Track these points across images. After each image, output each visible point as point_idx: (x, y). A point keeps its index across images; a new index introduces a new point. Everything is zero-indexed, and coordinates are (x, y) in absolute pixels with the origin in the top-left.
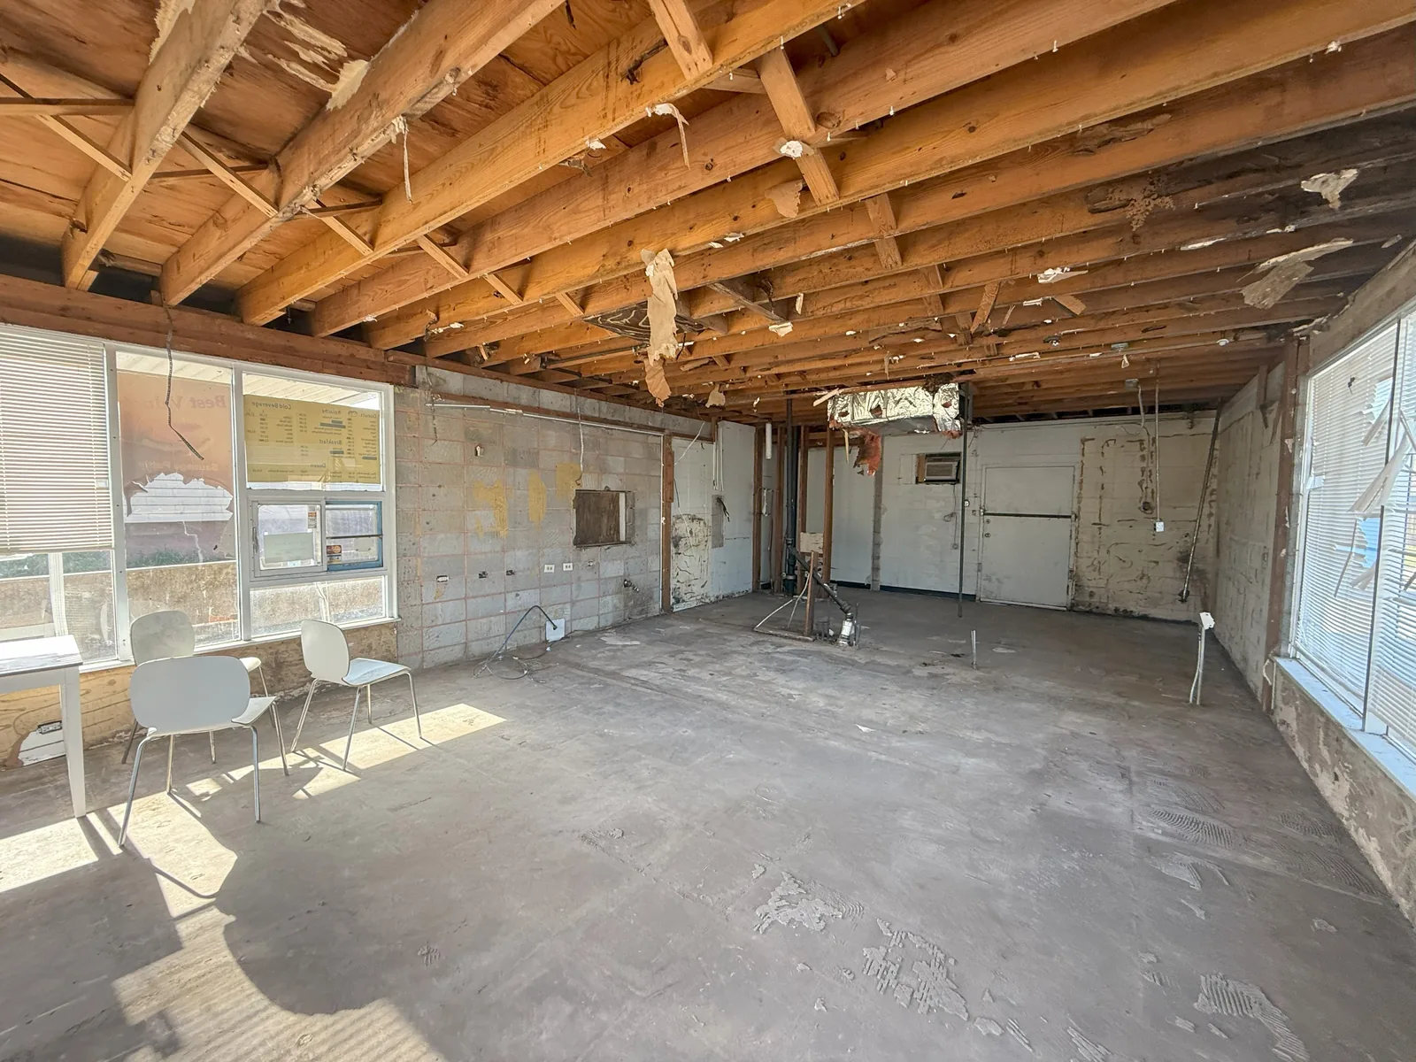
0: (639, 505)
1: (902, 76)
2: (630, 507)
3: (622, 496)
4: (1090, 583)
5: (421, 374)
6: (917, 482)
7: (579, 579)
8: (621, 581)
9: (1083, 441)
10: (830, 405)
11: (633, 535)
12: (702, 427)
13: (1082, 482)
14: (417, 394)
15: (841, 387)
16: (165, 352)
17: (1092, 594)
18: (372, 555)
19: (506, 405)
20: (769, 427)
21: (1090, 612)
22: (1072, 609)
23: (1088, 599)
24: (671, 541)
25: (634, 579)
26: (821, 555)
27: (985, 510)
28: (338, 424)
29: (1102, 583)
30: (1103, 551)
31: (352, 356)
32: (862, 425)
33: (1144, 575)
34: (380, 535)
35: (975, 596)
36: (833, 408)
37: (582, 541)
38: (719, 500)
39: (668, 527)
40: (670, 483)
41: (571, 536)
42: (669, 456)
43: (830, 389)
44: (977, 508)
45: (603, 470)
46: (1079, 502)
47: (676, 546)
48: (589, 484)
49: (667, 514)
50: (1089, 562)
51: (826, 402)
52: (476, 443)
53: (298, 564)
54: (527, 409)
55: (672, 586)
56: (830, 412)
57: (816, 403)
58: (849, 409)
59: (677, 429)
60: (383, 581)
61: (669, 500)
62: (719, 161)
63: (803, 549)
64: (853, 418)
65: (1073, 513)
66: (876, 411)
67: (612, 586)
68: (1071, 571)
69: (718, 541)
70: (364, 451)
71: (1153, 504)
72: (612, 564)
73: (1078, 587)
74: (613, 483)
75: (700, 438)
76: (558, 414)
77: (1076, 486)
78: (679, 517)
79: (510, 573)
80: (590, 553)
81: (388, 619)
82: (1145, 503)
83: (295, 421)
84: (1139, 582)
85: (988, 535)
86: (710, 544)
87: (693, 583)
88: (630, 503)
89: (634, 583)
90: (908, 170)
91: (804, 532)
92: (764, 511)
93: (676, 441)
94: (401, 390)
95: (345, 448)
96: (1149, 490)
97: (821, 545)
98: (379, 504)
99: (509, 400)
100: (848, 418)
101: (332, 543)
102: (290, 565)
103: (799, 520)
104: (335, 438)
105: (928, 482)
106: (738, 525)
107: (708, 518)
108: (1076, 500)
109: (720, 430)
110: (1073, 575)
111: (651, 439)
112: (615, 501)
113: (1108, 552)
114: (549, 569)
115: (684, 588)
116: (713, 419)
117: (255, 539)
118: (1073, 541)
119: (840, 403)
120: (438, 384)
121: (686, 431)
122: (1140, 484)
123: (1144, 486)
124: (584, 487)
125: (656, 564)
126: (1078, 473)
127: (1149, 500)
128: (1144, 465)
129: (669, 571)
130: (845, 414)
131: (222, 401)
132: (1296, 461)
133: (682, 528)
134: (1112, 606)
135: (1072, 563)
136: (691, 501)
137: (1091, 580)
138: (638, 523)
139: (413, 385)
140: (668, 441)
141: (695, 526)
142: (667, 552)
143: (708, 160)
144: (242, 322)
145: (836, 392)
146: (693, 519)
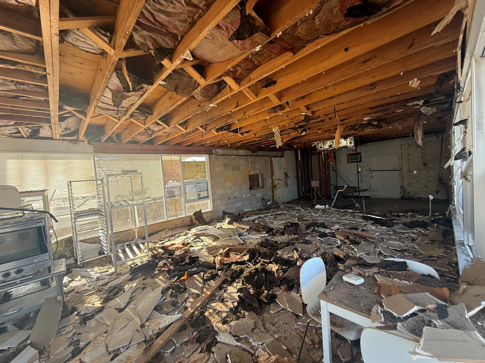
0: (264, 177)
1: (323, 103)
2: (262, 178)
3: (260, 175)
4: (408, 190)
5: (213, 151)
6: (347, 163)
7: (251, 198)
8: (261, 198)
9: (401, 146)
10: (317, 145)
11: (263, 186)
12: (280, 153)
13: (402, 158)
14: (213, 156)
15: (319, 141)
16: (170, 155)
17: (409, 193)
18: (206, 195)
19: (231, 155)
20: (299, 151)
21: (409, 199)
22: (403, 198)
23: (407, 195)
24: (274, 186)
25: (265, 197)
26: (318, 187)
27: (370, 170)
28: (198, 165)
29: (412, 189)
30: (411, 179)
31: (200, 149)
32: (327, 150)
33: (426, 186)
34: (208, 190)
35: (370, 197)
36: (318, 146)
37: (251, 188)
38: (286, 174)
39: (272, 183)
40: (272, 170)
41: (248, 187)
42: (271, 163)
43: (316, 141)
44: (368, 169)
45: (255, 169)
46: (402, 165)
47: (275, 188)
48: (251, 173)
49: (272, 179)
50: (407, 183)
51: (316, 145)
52: (226, 166)
53: (193, 198)
54: (236, 156)
55: (275, 199)
56: (317, 147)
57: (313, 145)
58: (322, 146)
59: (273, 155)
60: (209, 201)
61: (272, 175)
62: (290, 115)
63: (313, 186)
64: (324, 148)
65: (400, 168)
66: (330, 146)
67: (259, 200)
68: (401, 186)
69: (287, 185)
70: (203, 171)
71: (427, 163)
72: (259, 194)
73: (404, 191)
74: (257, 172)
75: (280, 157)
76: (243, 156)
77: (400, 160)
78: (275, 180)
79: (235, 197)
80: (253, 191)
81: (211, 210)
82: (424, 163)
83: (191, 166)
84: (425, 188)
85: (372, 177)
86: (284, 186)
87: (281, 198)
88: (262, 177)
89: (265, 198)
90: (327, 111)
91: (312, 181)
92: (299, 176)
93: (273, 158)
94: (210, 155)
95: (199, 170)
96: (425, 160)
97: (318, 184)
98: (207, 183)
99: (232, 154)
100: (323, 148)
101: (199, 193)
102: (192, 198)
103: (311, 177)
104: (197, 169)
105: (351, 162)
106: (292, 181)
107: (283, 179)
108: (401, 164)
109: (285, 154)
110: (402, 187)
111: (266, 159)
112: (258, 177)
113: (413, 180)
114: (244, 196)
115: (278, 200)
116: (283, 151)
117: (186, 193)
118: (401, 177)
119: (320, 145)
120: (217, 153)
121: (275, 155)
122: (422, 157)
123: (423, 158)
124: (250, 174)
125: (270, 193)
126: (400, 155)
127: (425, 162)
128: (423, 151)
129: (274, 195)
130: (322, 147)
131: (178, 163)
132: (451, 152)
133: (276, 182)
134: (416, 197)
135: (401, 184)
136: (278, 174)
137: (408, 189)
138: (265, 182)
139: (212, 154)
140: (271, 159)
141: (280, 182)
142: (273, 190)
143: (287, 115)
144: (180, 146)
145: (318, 142)
146: (279, 180)
